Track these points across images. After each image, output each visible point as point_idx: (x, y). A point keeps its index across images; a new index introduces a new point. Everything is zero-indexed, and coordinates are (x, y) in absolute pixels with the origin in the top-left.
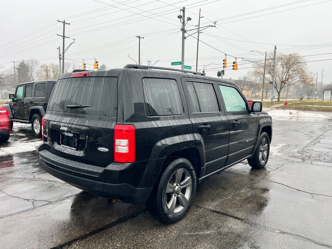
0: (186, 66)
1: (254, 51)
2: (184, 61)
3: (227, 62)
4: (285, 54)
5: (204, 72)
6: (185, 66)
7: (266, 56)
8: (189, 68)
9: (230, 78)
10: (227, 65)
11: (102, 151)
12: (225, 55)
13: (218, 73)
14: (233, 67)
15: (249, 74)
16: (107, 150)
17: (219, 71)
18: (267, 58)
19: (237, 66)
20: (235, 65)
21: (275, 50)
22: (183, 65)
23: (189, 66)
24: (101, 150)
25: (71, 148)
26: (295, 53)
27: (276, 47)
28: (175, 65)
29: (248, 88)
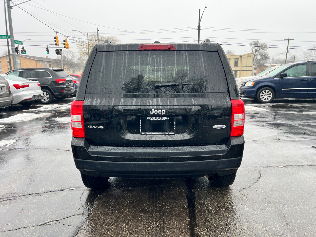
0: (16, 41)
1: (75, 31)
2: (13, 34)
3: (59, 39)
4: (105, 36)
5: (24, 49)
6: (14, 40)
7: (88, 36)
8: (20, 43)
9: (47, 57)
10: (59, 42)
11: (219, 128)
12: (55, 32)
13: (56, 50)
14: (65, 46)
15: (64, 53)
16: (225, 126)
17: (57, 49)
18: (89, 39)
19: (68, 45)
20: (66, 43)
21: (98, 32)
22: (13, 39)
23: (19, 41)
24: (217, 128)
25: (164, 133)
26: (112, 36)
27: (98, 29)
28: (3, 38)
29: (68, 67)
